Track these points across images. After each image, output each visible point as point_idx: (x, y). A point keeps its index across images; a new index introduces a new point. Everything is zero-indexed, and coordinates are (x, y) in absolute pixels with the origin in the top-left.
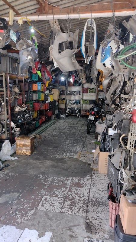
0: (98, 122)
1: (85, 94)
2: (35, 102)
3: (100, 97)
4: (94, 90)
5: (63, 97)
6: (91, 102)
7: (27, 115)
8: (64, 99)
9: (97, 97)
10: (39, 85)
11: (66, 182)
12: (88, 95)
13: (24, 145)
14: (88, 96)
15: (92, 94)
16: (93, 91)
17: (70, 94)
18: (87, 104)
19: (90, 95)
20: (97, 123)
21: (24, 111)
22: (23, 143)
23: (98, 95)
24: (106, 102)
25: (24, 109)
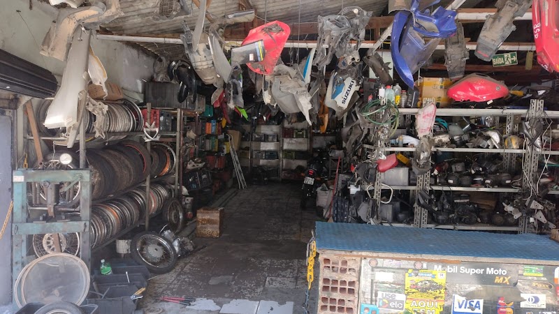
0: (321, 188)
1: (286, 141)
2: (207, 155)
3: (315, 146)
4: (304, 132)
5: (246, 144)
6: (300, 154)
7: (204, 176)
8: (248, 149)
9: (311, 146)
10: (214, 124)
11: (291, 264)
12: (294, 142)
13: (210, 222)
14: (292, 143)
15: (300, 140)
16: (302, 135)
17: (260, 140)
18: (292, 158)
19: (297, 142)
20: (319, 190)
21: (201, 168)
22: (207, 217)
23: (311, 141)
24: (330, 155)
25: (200, 165)
